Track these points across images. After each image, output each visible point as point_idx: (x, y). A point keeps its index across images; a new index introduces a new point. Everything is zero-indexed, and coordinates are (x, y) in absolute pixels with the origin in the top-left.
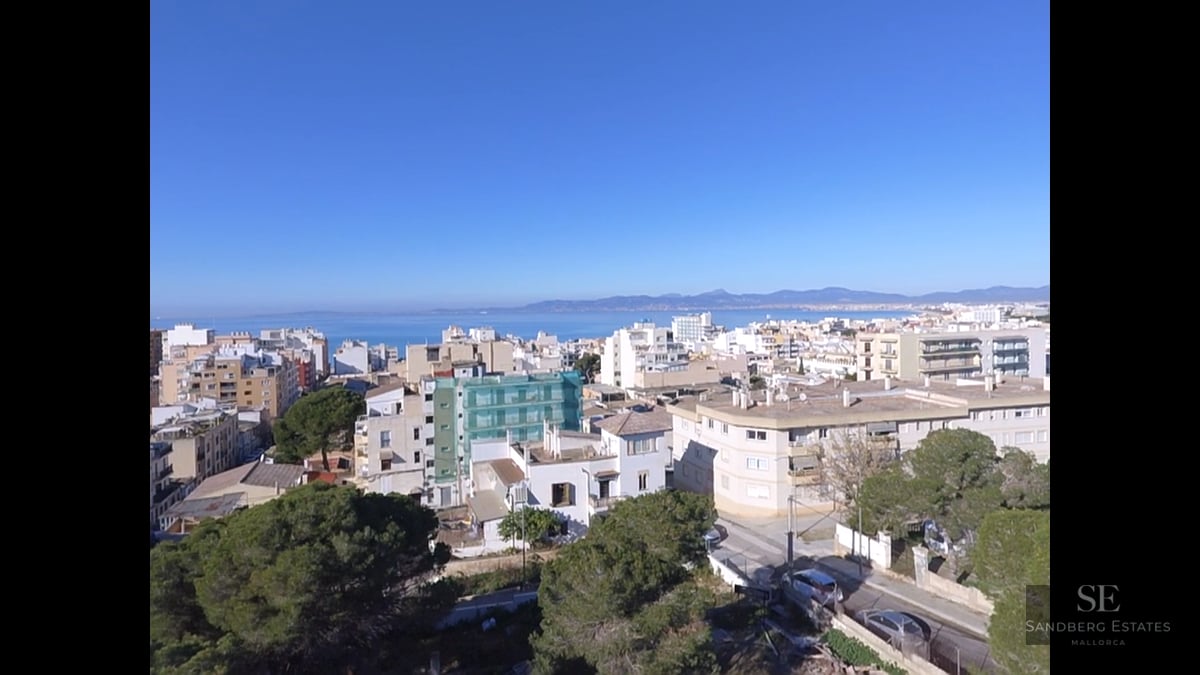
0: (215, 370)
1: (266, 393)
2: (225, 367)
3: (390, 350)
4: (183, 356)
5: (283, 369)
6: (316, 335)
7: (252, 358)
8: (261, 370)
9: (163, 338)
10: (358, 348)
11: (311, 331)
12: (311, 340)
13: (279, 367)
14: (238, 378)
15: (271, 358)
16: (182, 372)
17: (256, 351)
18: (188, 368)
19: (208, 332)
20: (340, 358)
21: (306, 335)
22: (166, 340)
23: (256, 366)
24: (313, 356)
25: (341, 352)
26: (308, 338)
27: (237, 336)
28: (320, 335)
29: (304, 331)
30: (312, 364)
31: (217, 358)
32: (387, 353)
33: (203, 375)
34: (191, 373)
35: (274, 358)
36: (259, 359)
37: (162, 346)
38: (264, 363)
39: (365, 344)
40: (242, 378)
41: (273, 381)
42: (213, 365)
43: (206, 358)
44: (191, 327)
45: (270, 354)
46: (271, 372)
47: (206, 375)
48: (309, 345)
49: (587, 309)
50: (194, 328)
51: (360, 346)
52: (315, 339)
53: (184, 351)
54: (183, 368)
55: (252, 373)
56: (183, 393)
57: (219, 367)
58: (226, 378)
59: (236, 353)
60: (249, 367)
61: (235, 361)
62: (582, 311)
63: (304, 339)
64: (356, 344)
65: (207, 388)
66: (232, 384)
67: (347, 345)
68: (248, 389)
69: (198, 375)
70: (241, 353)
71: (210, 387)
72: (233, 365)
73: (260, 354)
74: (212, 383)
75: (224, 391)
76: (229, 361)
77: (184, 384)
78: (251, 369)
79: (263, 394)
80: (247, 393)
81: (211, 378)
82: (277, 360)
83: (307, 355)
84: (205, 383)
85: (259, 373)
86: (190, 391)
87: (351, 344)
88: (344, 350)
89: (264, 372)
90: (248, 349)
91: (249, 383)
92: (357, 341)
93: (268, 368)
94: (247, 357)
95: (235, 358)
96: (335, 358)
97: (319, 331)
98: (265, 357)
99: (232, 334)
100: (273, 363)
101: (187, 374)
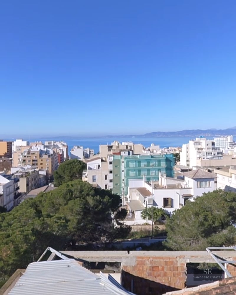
0: (30, 155)
1: (48, 164)
2: (34, 154)
3: (91, 151)
4: (20, 150)
5: (53, 155)
6: (64, 144)
7: (43, 151)
8: (46, 155)
9: (12, 144)
10: (79, 149)
11: (62, 142)
12: (62, 146)
13: (52, 155)
14: (38, 158)
15: (49, 151)
16: (19, 155)
17: (44, 148)
18: (22, 154)
19: (27, 142)
20: (73, 153)
21: (60, 144)
23: (44, 153)
24: (63, 152)
25: (73, 150)
26: (61, 145)
27: (38, 143)
28: (65, 144)
29: (59, 142)
30: (62, 155)
31: (31, 150)
32: (90, 152)
33: (27, 157)
34: (23, 156)
35: (50, 151)
36: (45, 151)
38: (47, 153)
39: (82, 147)
40: (39, 158)
41: (50, 160)
42: (30, 153)
43: (28, 150)
45: (49, 149)
46: (49, 156)
47: (28, 157)
48: (61, 148)
49: (172, 136)
50: (22, 141)
51: (80, 148)
52: (63, 145)
53: (20, 148)
54: (20, 154)
55: (43, 156)
56: (20, 163)
57: (32, 154)
58: (34, 158)
59: (37, 149)
60: (42, 155)
61: (37, 152)
62: (170, 136)
63: (60, 146)
64: (78, 147)
65: (28, 161)
66: (36, 160)
67: (75, 148)
68: (41, 162)
69: (25, 156)
70: (39, 149)
71: (29, 161)
73: (45, 149)
74: (30, 160)
75: (34, 163)
76: (35, 152)
77: (21, 160)
78: (43, 155)
79: (46, 165)
80: (41, 164)
81: (29, 158)
83: (61, 151)
84: (27, 159)
85: (45, 157)
86: (22, 163)
87: (77, 147)
88: (74, 150)
89: (47, 156)
90: (41, 147)
91: (42, 160)
92: (79, 146)
93: (48, 155)
94: (41, 150)
95: (37, 150)
96: (71, 153)
97: (65, 142)
98: (47, 151)
99: (36, 142)
100: (50, 153)
101: (21, 156)
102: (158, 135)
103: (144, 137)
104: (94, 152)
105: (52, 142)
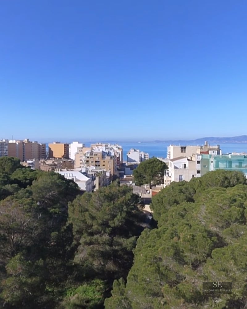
0: (93, 156)
1: (110, 166)
2: (97, 155)
3: (146, 154)
4: (82, 151)
5: (114, 157)
6: (119, 147)
7: (105, 152)
8: (108, 157)
9: (69, 146)
10: (135, 152)
11: (117, 145)
12: (117, 149)
13: (114, 156)
14: (100, 160)
15: (111, 153)
16: (81, 157)
17: (106, 150)
18: (85, 155)
19: (83, 145)
20: (129, 156)
21: (115, 147)
22: (70, 147)
23: (106, 155)
24: (119, 155)
25: (130, 153)
26: (116, 148)
27: (98, 145)
28: (121, 147)
29: (114, 145)
30: (119, 158)
31: (94, 151)
32: (145, 155)
33: (90, 158)
34: (86, 157)
35: (112, 153)
36: (107, 153)
37: (68, 149)
38: (109, 154)
39: (138, 151)
40: (102, 159)
41: (112, 161)
42: (92, 154)
43: (90, 151)
44: (78, 143)
45: (111, 151)
46: (111, 158)
47: (91, 158)
48: (115, 150)
50: (79, 143)
51: (136, 151)
52: (119, 148)
53: (82, 149)
54: (82, 155)
55: (105, 158)
56: (83, 164)
57: (95, 155)
58: (97, 159)
59: (99, 150)
60: (104, 156)
61: (100, 153)
63: (115, 148)
64: (135, 151)
65: (91, 162)
66: (99, 161)
67: (132, 151)
68: (104, 164)
69: (88, 157)
70: (101, 150)
71: (92, 162)
72: (99, 154)
73: (107, 151)
74: (93, 161)
75: (96, 164)
76: (98, 153)
77: (83, 161)
78: (105, 156)
79: (109, 166)
80: (104, 165)
81: (92, 159)
82: (113, 154)
84: (90, 160)
85: (107, 158)
86: (86, 163)
87: (133, 150)
88: (130, 152)
89: (109, 158)
90: (102, 149)
91: (104, 162)
92: (136, 149)
93: (110, 156)
94: (103, 152)
95: (99, 152)
96: (127, 156)
97: (120, 146)
98: (108, 152)
99: (96, 143)
100: (111, 155)
101: (84, 157)
102: (211, 141)
103: (195, 142)
104: (149, 156)
105: (109, 144)
